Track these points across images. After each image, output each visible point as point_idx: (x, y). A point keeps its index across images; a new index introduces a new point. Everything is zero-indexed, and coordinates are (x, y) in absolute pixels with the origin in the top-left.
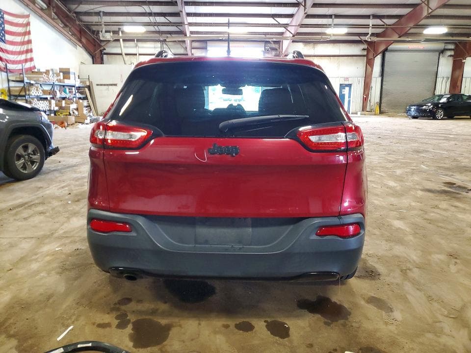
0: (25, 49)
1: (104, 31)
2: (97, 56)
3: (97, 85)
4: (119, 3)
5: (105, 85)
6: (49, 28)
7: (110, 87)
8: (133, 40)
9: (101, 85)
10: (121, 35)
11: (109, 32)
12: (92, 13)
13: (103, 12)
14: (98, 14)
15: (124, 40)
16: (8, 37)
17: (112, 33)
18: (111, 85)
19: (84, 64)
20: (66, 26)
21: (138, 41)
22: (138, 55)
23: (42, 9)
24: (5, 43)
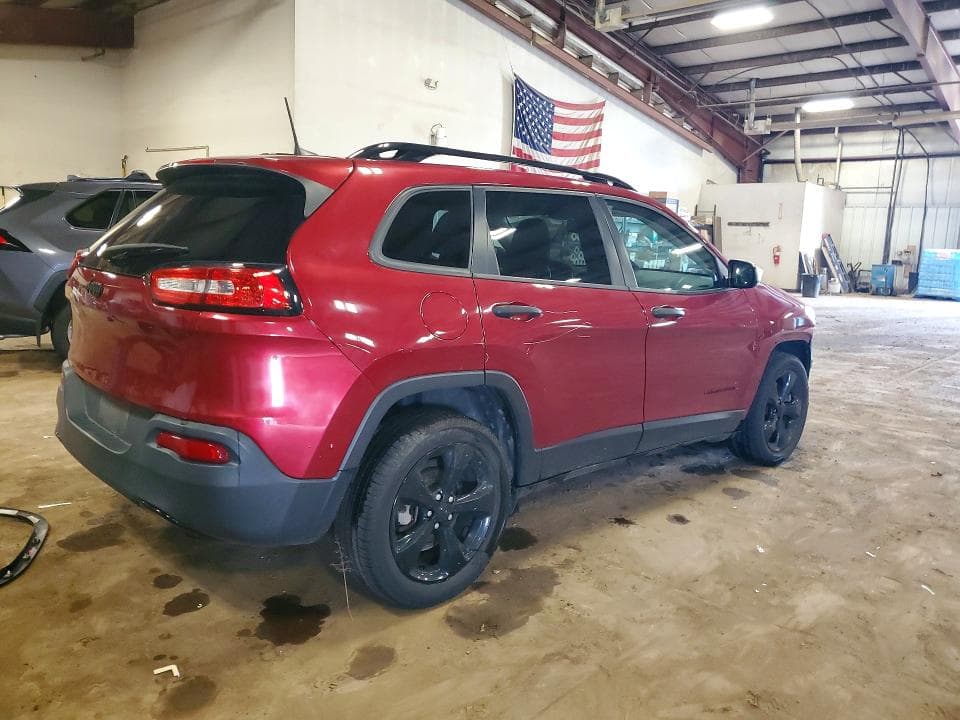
0: (585, 161)
1: (752, 116)
2: (748, 167)
3: (730, 224)
4: (786, 58)
5: (744, 224)
6: (644, 121)
7: (754, 228)
8: (830, 130)
9: (737, 224)
10: (798, 120)
11: (764, 118)
12: (728, 85)
13: (757, 79)
14: (745, 85)
15: (804, 132)
16: (556, 144)
17: (769, 120)
18: (758, 224)
19: (713, 183)
20: (680, 114)
21: (843, 130)
22: (838, 161)
23: (633, 90)
24: (549, 154)
